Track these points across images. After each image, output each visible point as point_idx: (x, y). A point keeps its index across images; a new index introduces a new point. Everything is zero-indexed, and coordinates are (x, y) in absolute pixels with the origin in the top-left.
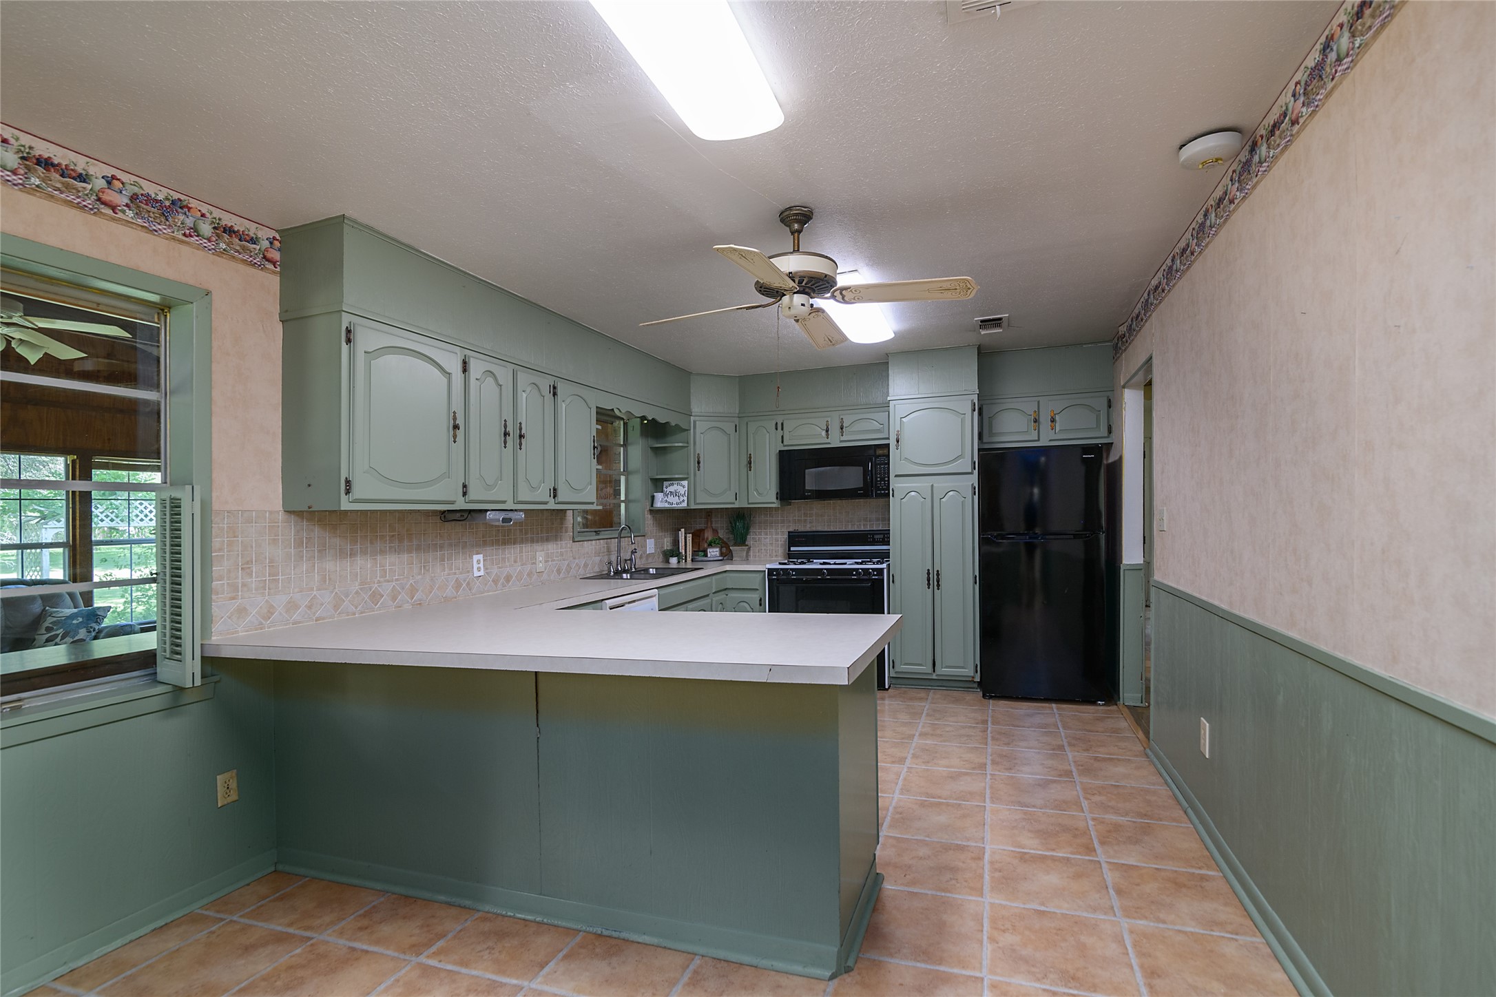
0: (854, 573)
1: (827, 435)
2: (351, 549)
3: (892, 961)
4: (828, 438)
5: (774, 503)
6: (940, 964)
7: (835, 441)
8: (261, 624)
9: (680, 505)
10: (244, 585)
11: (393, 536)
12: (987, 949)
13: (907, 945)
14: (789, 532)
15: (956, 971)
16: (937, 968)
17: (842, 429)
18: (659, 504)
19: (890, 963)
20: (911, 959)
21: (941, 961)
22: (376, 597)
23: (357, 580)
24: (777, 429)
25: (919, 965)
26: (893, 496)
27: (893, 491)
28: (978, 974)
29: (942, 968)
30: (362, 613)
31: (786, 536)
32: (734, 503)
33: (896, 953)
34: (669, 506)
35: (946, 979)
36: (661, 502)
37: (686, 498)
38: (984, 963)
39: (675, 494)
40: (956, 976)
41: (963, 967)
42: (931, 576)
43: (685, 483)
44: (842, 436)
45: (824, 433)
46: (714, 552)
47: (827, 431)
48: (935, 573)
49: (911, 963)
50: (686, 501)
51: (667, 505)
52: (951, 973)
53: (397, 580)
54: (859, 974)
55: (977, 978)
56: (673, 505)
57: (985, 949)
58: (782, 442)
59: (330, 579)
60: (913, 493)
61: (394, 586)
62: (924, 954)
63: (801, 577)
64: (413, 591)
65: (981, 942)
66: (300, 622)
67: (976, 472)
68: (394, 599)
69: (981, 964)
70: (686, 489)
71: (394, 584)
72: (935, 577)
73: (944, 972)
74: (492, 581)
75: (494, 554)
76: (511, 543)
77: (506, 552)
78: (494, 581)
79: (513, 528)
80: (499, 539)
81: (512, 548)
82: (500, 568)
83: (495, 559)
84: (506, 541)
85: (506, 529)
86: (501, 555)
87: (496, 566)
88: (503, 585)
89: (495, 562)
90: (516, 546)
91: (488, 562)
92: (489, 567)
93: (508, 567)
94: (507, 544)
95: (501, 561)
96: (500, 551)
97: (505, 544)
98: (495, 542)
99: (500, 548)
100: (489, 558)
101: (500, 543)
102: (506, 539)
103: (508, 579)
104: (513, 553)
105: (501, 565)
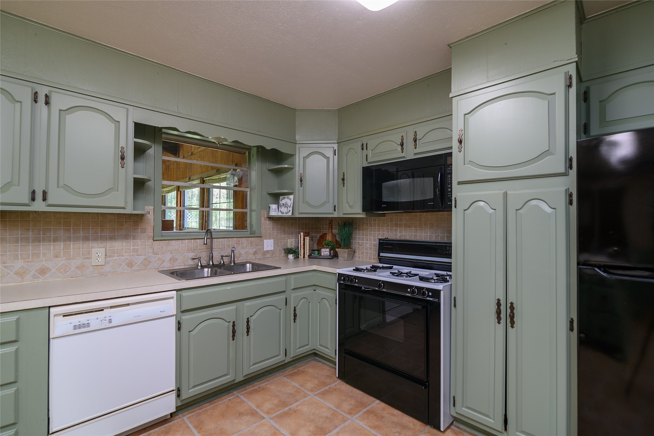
0: (409, 290)
1: (402, 149)
4: (402, 152)
5: (361, 214)
7: (410, 154)
9: (288, 215)
14: (380, 240)
17: (415, 141)
18: (273, 213)
24: (363, 149)
26: (455, 207)
27: (456, 201)
31: (377, 242)
32: (332, 214)
34: (281, 215)
36: (274, 211)
37: (291, 209)
39: (285, 205)
42: (502, 308)
43: (291, 197)
44: (416, 148)
45: (399, 148)
46: (325, 252)
47: (402, 145)
48: (509, 305)
50: (291, 211)
51: (280, 214)
56: (284, 214)
58: (367, 161)
60: (482, 204)
63: (361, 285)
67: (573, 173)
70: (292, 201)
72: (509, 311)
74: (15, 274)
75: (19, 250)
76: (50, 241)
77: (40, 248)
78: (16, 273)
79: (52, 227)
80: (28, 237)
81: (52, 245)
82: (28, 262)
83: (21, 254)
84: (41, 239)
85: (40, 229)
86: (32, 251)
87: (23, 260)
88: (34, 277)
89: (20, 257)
90: (58, 243)
91: (8, 257)
92: (8, 261)
93: (43, 262)
94: (41, 241)
95: (32, 256)
96: (31, 247)
97: (39, 241)
98: (21, 239)
99: (29, 244)
100: (10, 253)
101: (31, 241)
102: (41, 237)
103: (43, 271)
104: (52, 249)
105: (30, 260)
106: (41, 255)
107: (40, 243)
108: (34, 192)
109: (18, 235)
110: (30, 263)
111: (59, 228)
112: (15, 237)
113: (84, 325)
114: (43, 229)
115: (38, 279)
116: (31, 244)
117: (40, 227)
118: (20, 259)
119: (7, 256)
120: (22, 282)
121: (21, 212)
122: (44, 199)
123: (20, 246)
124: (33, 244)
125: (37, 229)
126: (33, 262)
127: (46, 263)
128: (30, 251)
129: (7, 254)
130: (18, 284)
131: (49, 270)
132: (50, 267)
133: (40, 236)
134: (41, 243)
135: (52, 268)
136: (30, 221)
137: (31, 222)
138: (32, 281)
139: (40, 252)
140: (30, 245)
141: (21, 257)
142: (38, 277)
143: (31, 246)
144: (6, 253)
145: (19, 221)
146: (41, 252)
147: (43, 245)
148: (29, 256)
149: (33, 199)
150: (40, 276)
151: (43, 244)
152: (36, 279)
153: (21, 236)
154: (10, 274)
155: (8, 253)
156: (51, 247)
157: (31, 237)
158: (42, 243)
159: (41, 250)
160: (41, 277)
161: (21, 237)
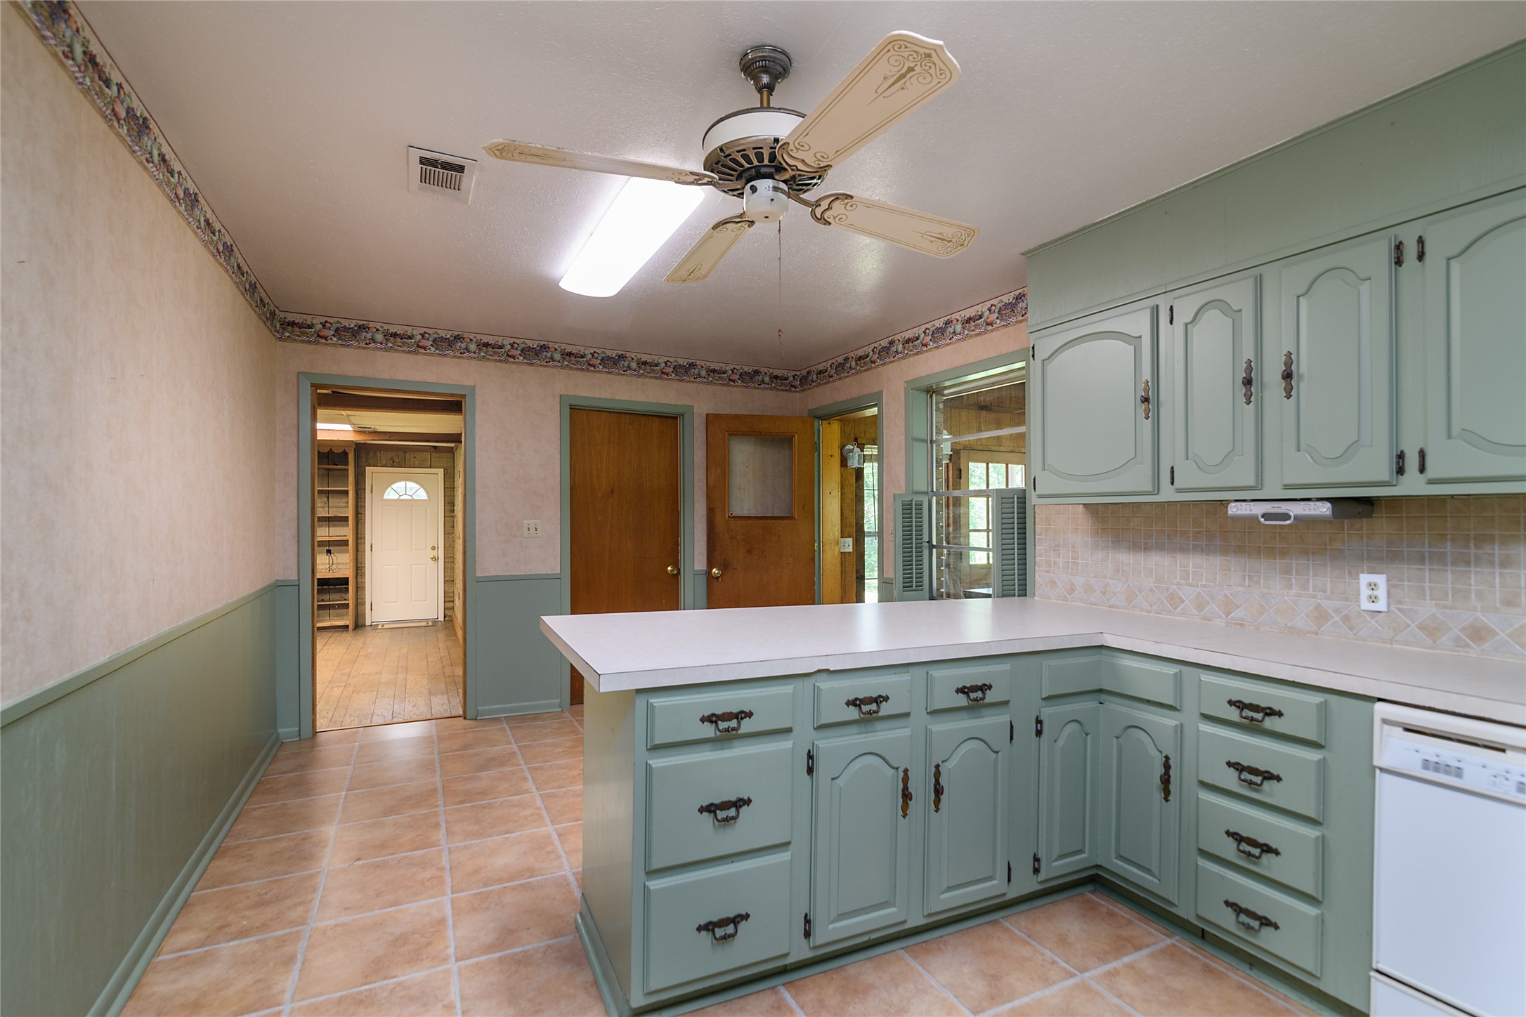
2: (1146, 543)
3: (546, 943)
6: (501, 957)
8: (1066, 597)
10: (1055, 563)
11: (1199, 532)
12: (455, 993)
13: (540, 961)
15: (484, 958)
16: (502, 954)
19: (546, 940)
20: (529, 951)
21: (500, 961)
22: (1175, 600)
23: (1152, 577)
25: (520, 949)
28: (462, 963)
29: (497, 955)
30: (1157, 613)
33: (546, 950)
35: (490, 948)
38: (456, 977)
40: (483, 954)
41: (477, 964)
49: (528, 947)
52: (487, 954)
53: (1204, 586)
54: (568, 922)
55: (462, 959)
57: (457, 992)
59: (1123, 570)
61: (1199, 592)
62: (522, 961)
64: (1229, 607)
65: (463, 998)
66: (1095, 605)
68: (1200, 607)
69: (460, 975)
71: (1199, 590)
73: (495, 952)
74: (1419, 628)
75: (1427, 578)
76: (1492, 564)
77: (1470, 578)
78: (1422, 628)
79: (1498, 532)
80: (1444, 552)
81: (1497, 573)
82: (1445, 607)
83: (1430, 589)
84: (1472, 558)
85: (1469, 535)
86: (1452, 583)
87: (1433, 602)
88: (1457, 642)
89: (1428, 593)
90: (1512, 571)
91: (1406, 590)
92: (1407, 600)
93: (1477, 611)
94: (1472, 564)
95: (1453, 596)
96: (1449, 575)
97: (1468, 564)
98: (1429, 556)
99: (1446, 568)
100: (1409, 583)
101: (1449, 560)
102: (1472, 554)
103: (1478, 634)
104: (1497, 585)
105: (1450, 603)
106: (1473, 595)
107: (1470, 567)
108: (1401, 456)
109: (1424, 548)
110: (1447, 611)
111: (1513, 533)
112: (1418, 551)
113: (1448, 767)
114: (1474, 535)
115: (1465, 649)
116: (1449, 568)
117: (1469, 531)
118: (1428, 597)
119: (1404, 590)
120: (1433, 648)
121: (1428, 499)
122: (1422, 469)
123: (1427, 570)
124: (1454, 568)
125: (1461, 535)
126: (1453, 608)
127: (1483, 615)
128: (1450, 583)
129: (1403, 585)
130: (1427, 650)
131: (1492, 633)
132: (1493, 626)
133: (1468, 551)
134: (1473, 569)
135: (1497, 630)
136: (1446, 516)
137: (1449, 519)
138: (1452, 650)
139: (1471, 589)
140: (1447, 570)
141: (1430, 595)
142: (1467, 646)
143: (1449, 573)
144: (1402, 583)
145: (1426, 518)
146: (1473, 588)
147: (1476, 573)
148: (1447, 595)
149: (1401, 471)
150: (1470, 643)
151: (1476, 569)
152: (1461, 647)
153: (1430, 550)
154: (1409, 626)
155: (1406, 583)
156: (1495, 579)
157: (1449, 553)
158: (1475, 567)
159: (1473, 583)
160: (1474, 646)
161: (1429, 552)
